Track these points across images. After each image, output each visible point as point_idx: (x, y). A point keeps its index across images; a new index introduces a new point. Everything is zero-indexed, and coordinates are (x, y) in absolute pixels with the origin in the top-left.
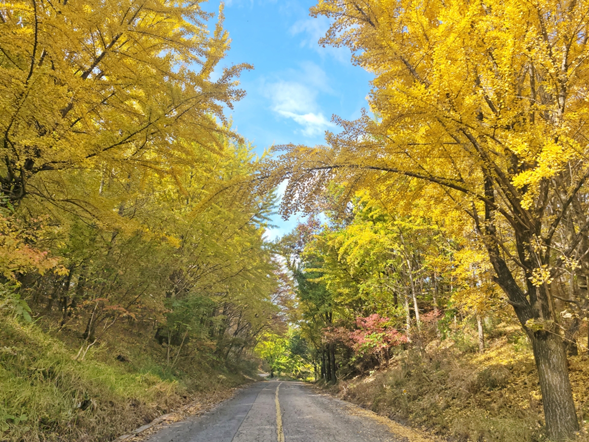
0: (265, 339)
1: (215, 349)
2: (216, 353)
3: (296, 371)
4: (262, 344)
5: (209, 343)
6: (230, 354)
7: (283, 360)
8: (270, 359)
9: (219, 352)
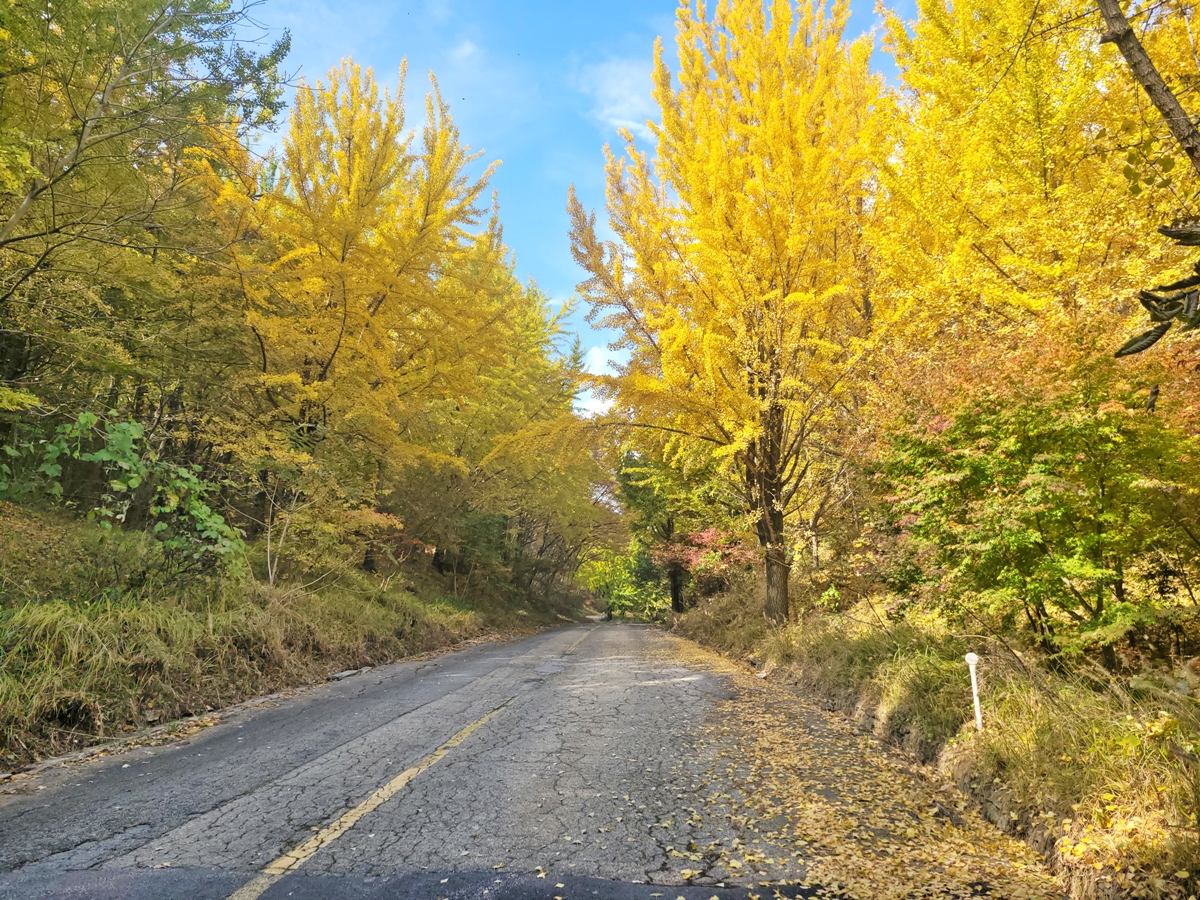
0: (594, 557)
1: (510, 577)
2: (512, 582)
3: (652, 609)
4: (590, 565)
5: (503, 569)
6: (534, 583)
7: (628, 591)
8: (606, 590)
9: (517, 580)
